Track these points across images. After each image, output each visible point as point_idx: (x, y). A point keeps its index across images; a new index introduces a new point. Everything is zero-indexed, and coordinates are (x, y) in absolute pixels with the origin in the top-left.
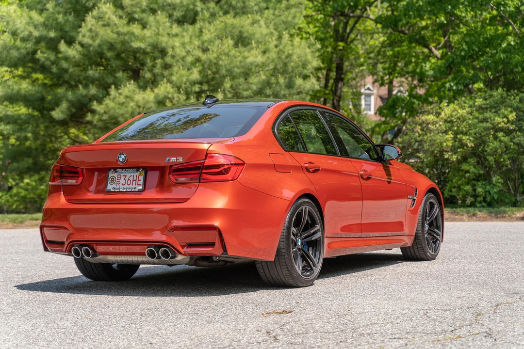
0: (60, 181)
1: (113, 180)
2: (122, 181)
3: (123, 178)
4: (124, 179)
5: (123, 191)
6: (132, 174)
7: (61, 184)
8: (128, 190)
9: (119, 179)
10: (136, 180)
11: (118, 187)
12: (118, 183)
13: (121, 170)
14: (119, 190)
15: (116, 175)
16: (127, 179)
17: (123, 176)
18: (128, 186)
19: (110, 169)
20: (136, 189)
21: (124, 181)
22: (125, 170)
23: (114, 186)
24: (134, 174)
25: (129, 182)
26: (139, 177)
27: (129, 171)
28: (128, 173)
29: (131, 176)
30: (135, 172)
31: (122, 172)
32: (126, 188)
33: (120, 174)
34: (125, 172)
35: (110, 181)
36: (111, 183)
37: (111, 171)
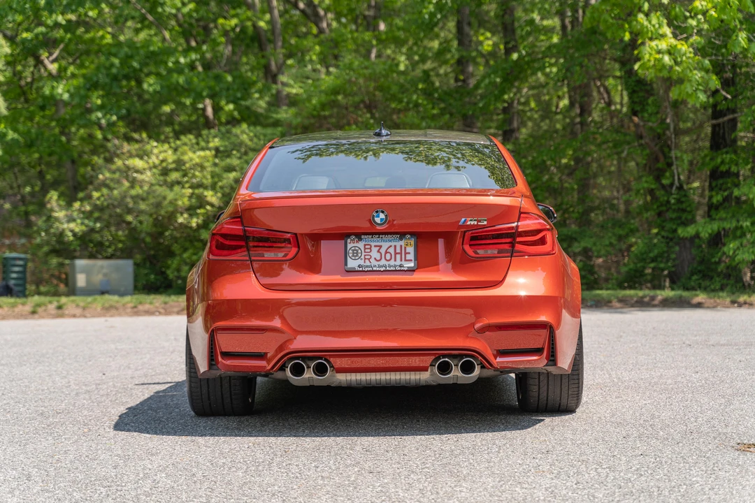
0: (246, 253)
1: (357, 253)
2: (375, 254)
3: (375, 250)
4: (378, 251)
5: (380, 271)
6: (393, 244)
7: (248, 258)
8: (388, 268)
9: (367, 250)
10: (401, 253)
11: (368, 263)
12: (366, 257)
13: (370, 236)
14: (370, 269)
15: (361, 245)
16: (383, 251)
17: (375, 246)
18: (387, 263)
19: (348, 235)
20: (403, 267)
21: (379, 254)
22: (377, 236)
23: (361, 262)
24: (395, 243)
25: (388, 257)
26: (405, 248)
27: (386, 239)
28: (383, 242)
29: (391, 246)
30: (397, 241)
31: (373, 240)
32: (385, 265)
33: (368, 243)
34: (377, 240)
35: (351, 255)
36: (353, 258)
37: (352, 239)
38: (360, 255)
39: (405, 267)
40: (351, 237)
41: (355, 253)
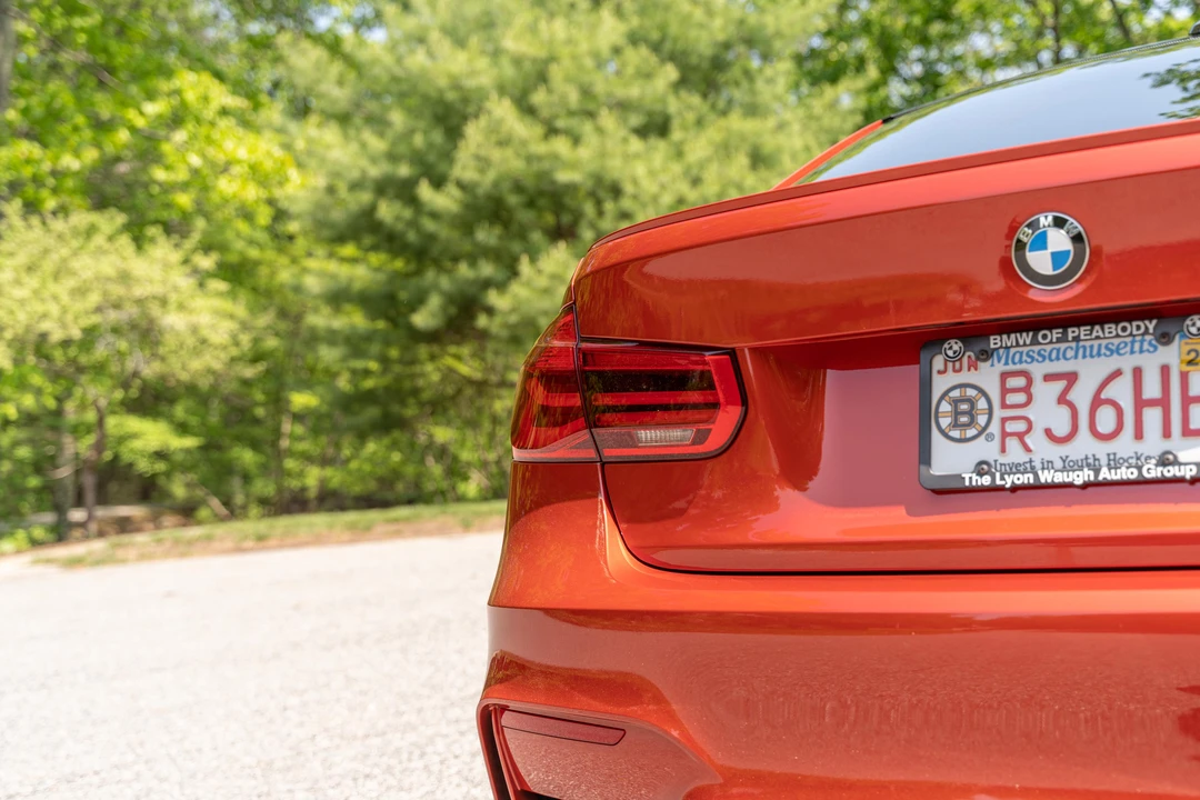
0: (584, 435)
1: (971, 414)
2: (1046, 410)
3: (1046, 393)
4: (1062, 399)
5: (1070, 485)
6: (1127, 363)
7: (591, 454)
8: (1105, 474)
9: (1012, 399)
10: (1163, 402)
11: (1015, 453)
12: (1011, 427)
13: (1027, 337)
14: (1027, 478)
15: (987, 376)
16: (1082, 395)
17: (1048, 378)
18: (1102, 450)
19: (933, 339)
20: (1176, 462)
21: (1065, 412)
22: (1056, 334)
23: (986, 449)
24: (1137, 360)
25: (1106, 417)
26: (1184, 377)
27: (1096, 343)
28: (1084, 357)
29: (1117, 373)
30: (1146, 346)
31: (1039, 354)
32: (1091, 461)
33: (1018, 367)
34: (1058, 350)
35: (945, 422)
36: (956, 434)
37: (950, 353)
38: (982, 420)
39: (1186, 464)
40: (946, 346)
41: (964, 413)
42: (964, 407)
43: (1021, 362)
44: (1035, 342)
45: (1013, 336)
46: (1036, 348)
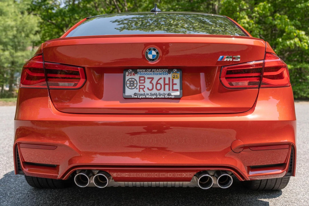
0: (45, 83)
2: (147, 84)
3: (148, 81)
4: (151, 82)
5: (152, 98)
6: (163, 76)
7: (46, 87)
8: (158, 96)
9: (141, 82)
10: (169, 84)
11: (142, 92)
13: (144, 70)
14: (144, 97)
15: (137, 77)
16: (154, 82)
17: (148, 78)
18: (158, 92)
19: (126, 69)
20: (171, 95)
21: (151, 85)
22: (150, 70)
23: (137, 91)
24: (164, 76)
25: (159, 87)
26: (173, 80)
27: (157, 72)
28: (155, 75)
29: (161, 78)
30: (166, 74)
31: (146, 73)
32: (156, 94)
33: (142, 76)
34: (150, 73)
35: (128, 85)
36: (130, 87)
37: (130, 72)
38: (135, 85)
39: (172, 96)
40: (129, 70)
41: (132, 84)
42: (132, 82)
43: (143, 75)
44: (146, 71)
45: (142, 70)
46: (146, 72)
